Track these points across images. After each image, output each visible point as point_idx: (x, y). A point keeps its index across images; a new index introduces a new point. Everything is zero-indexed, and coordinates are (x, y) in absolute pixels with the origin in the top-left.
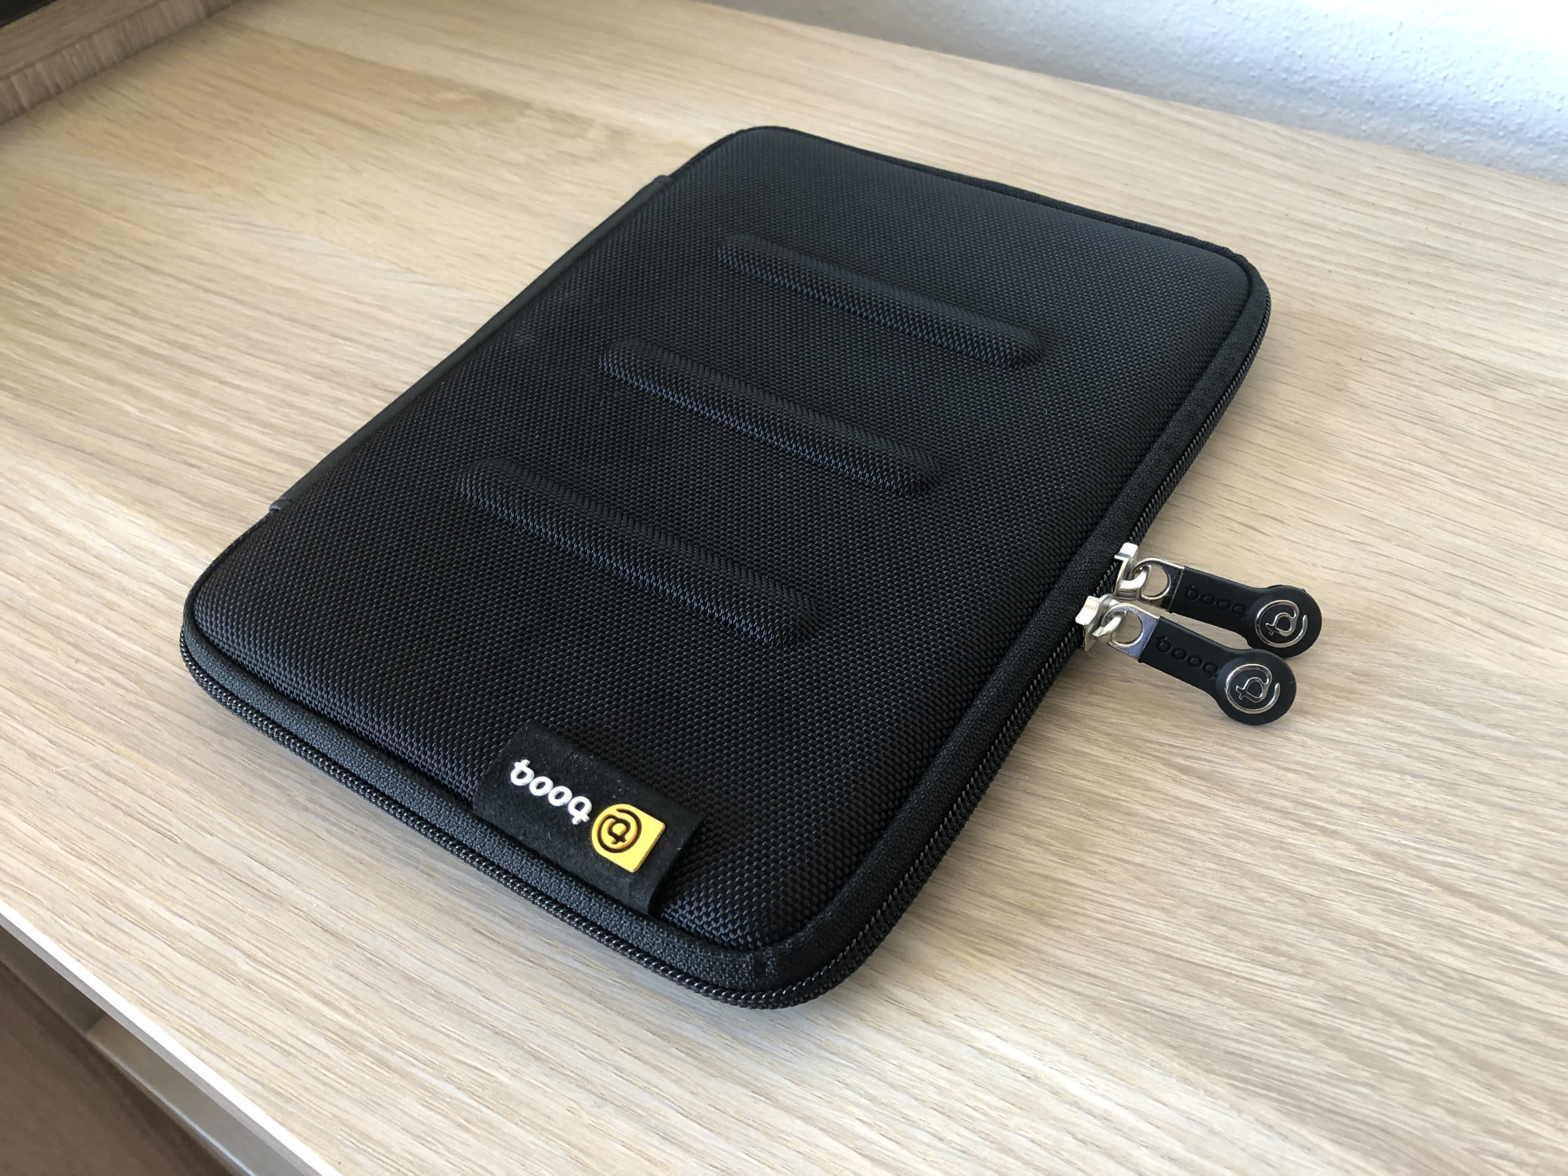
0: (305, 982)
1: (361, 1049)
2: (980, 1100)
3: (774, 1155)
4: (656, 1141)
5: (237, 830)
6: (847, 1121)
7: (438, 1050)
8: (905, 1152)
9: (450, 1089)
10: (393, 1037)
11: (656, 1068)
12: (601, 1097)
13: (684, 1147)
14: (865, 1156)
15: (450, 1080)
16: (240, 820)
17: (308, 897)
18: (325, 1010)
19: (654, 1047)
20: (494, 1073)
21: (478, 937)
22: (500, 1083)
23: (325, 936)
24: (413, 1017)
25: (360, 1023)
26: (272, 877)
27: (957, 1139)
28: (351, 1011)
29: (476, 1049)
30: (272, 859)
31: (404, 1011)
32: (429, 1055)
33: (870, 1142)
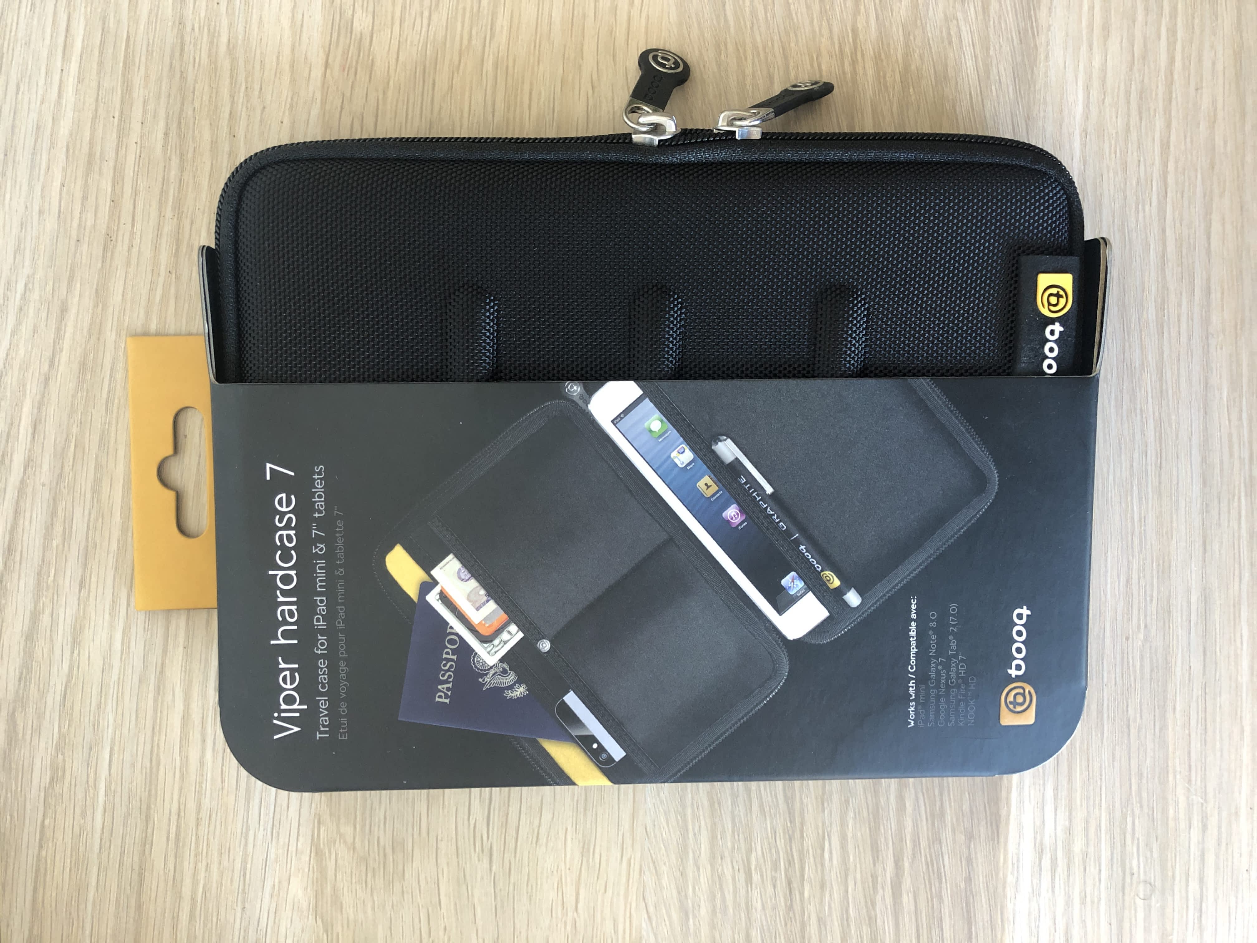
1: (1251, 476)
2: (1110, 153)
3: (1189, 235)
4: (1213, 296)
6: (1154, 211)
7: (1230, 435)
8: (1154, 175)
9: (1244, 416)
11: (1179, 321)
12: (1207, 338)
13: (1208, 280)
14: (1166, 193)
15: (1240, 418)
19: (1169, 329)
20: (1225, 399)
22: (1228, 393)
24: (1222, 462)
27: (1135, 154)
29: (1219, 418)
31: (1222, 470)
32: (1235, 439)
33: (1158, 195)
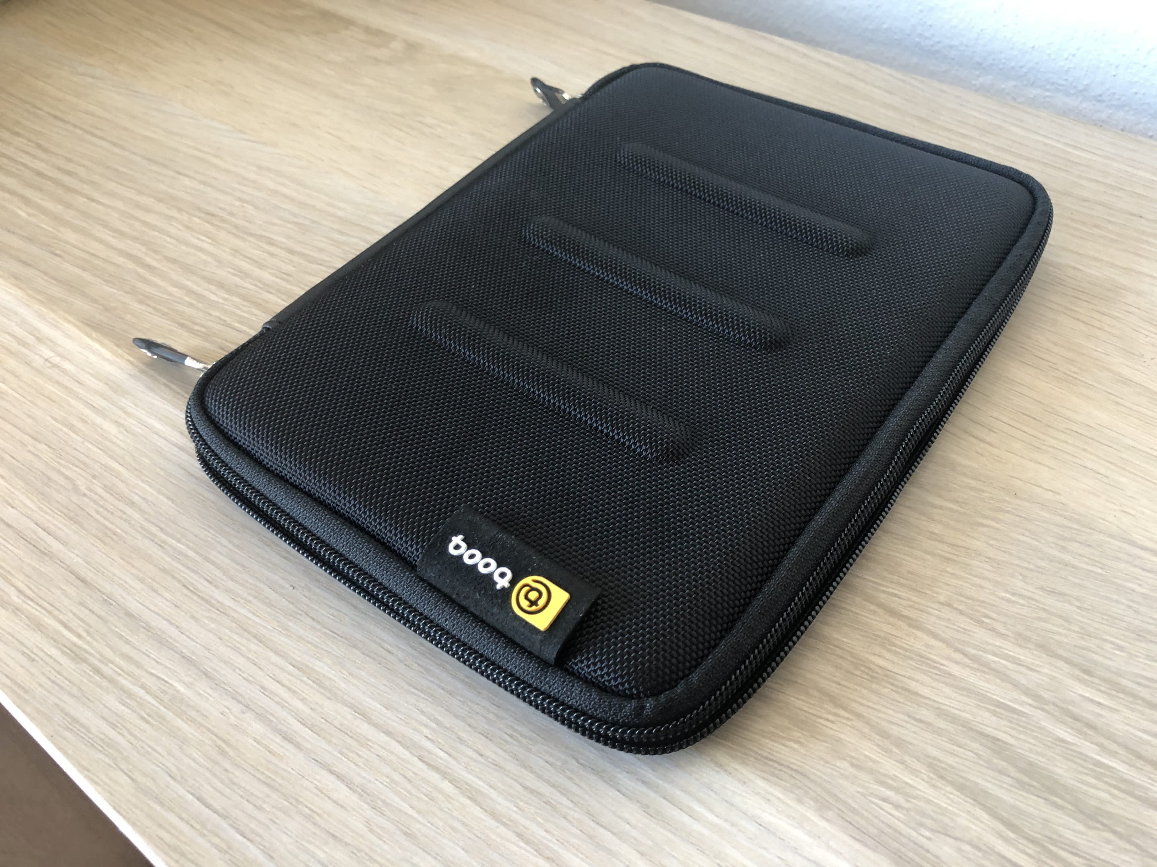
0: (56, 613)
1: (85, 661)
2: (515, 730)
3: (359, 756)
4: (278, 739)
5: (32, 506)
6: (417, 737)
7: (139, 665)
8: (454, 762)
9: (141, 692)
10: (108, 653)
11: (290, 689)
12: (247, 706)
13: (298, 746)
14: (424, 762)
15: (143, 687)
16: (35, 499)
17: (72, 555)
18: (65, 632)
19: (292, 675)
20: (175, 684)
21: (185, 591)
22: (178, 691)
23: (78, 583)
24: (127, 642)
25: (88, 643)
26: (50, 540)
27: (493, 756)
28: (84, 634)
29: (166, 667)
30: (52, 527)
31: (121, 637)
32: (132, 668)
33: (430, 752)
